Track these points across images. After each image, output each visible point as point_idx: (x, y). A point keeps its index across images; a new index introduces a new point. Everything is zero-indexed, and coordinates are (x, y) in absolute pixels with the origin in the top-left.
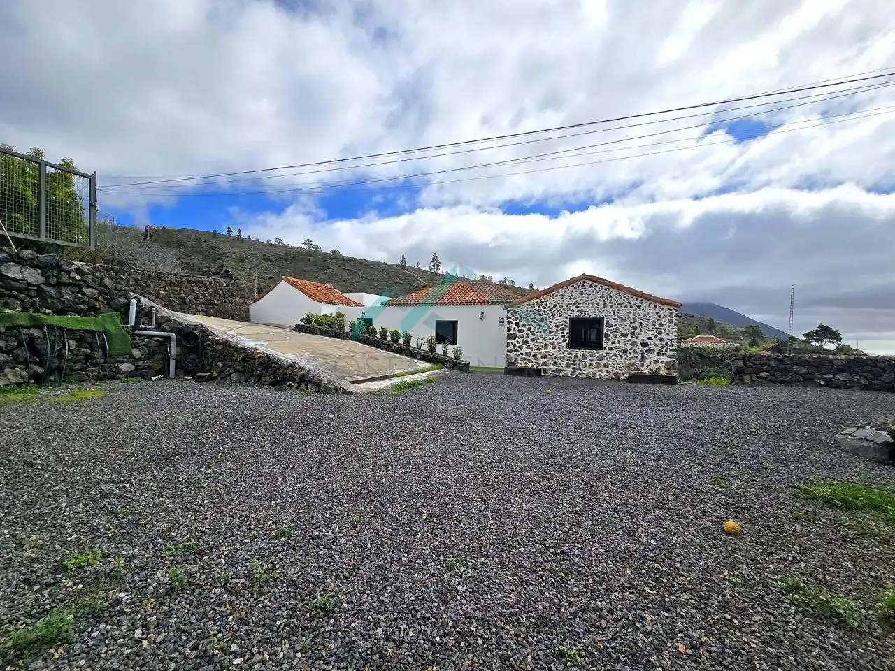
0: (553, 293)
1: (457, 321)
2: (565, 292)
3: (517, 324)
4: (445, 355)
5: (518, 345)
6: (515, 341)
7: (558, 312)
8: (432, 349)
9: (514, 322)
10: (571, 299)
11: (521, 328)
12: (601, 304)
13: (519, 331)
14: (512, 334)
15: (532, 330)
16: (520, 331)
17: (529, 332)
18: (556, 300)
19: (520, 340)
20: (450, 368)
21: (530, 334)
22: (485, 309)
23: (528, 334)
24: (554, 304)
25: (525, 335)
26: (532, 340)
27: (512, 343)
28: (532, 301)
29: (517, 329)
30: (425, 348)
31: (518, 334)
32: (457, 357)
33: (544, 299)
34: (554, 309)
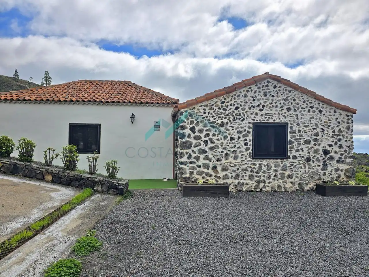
0: (235, 93)
1: (100, 125)
2: (248, 91)
3: (193, 130)
4: (92, 172)
5: (193, 155)
6: (190, 151)
7: (240, 115)
8: (71, 165)
9: (189, 127)
10: (254, 100)
11: (197, 134)
12: (285, 107)
13: (195, 138)
14: (186, 142)
15: (211, 136)
16: (197, 138)
17: (207, 139)
18: (238, 101)
19: (196, 149)
20: (102, 192)
21: (209, 142)
22: (137, 111)
23: (206, 142)
24: (236, 106)
25: (202, 143)
26: (211, 149)
27: (187, 153)
28: (210, 101)
29: (192, 135)
30: (59, 162)
31: (194, 142)
32: (112, 175)
33: (225, 99)
34: (236, 111)
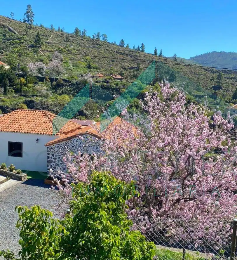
0: (72, 140)
1: (22, 143)
2: (78, 139)
3: (53, 155)
5: (53, 166)
6: (52, 164)
7: (74, 150)
9: (51, 154)
10: (81, 143)
11: (55, 157)
12: (96, 147)
13: (54, 158)
14: (50, 160)
15: (61, 158)
17: (59, 159)
18: (73, 143)
19: (54, 164)
21: (60, 161)
23: (58, 161)
24: (72, 146)
25: (57, 161)
26: (61, 164)
27: (50, 165)
28: (60, 143)
29: (53, 157)
31: (54, 160)
33: (67, 142)
34: (72, 148)
